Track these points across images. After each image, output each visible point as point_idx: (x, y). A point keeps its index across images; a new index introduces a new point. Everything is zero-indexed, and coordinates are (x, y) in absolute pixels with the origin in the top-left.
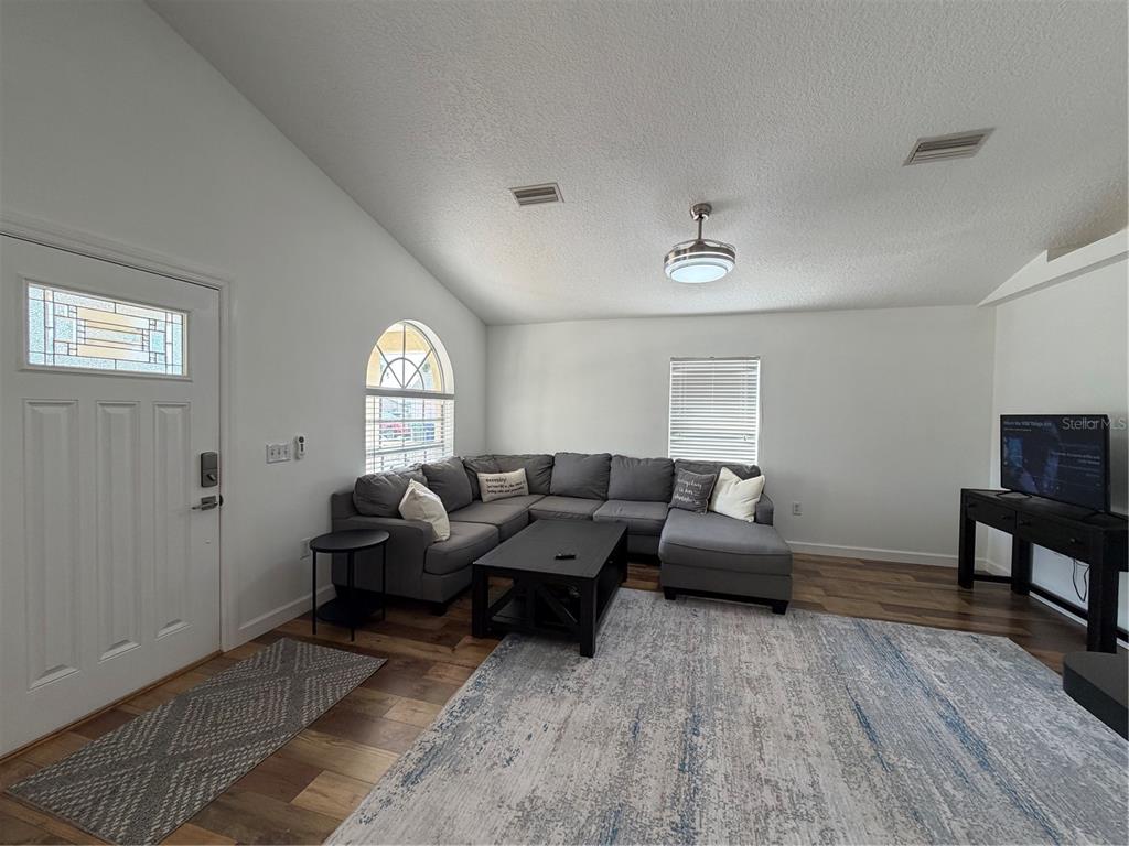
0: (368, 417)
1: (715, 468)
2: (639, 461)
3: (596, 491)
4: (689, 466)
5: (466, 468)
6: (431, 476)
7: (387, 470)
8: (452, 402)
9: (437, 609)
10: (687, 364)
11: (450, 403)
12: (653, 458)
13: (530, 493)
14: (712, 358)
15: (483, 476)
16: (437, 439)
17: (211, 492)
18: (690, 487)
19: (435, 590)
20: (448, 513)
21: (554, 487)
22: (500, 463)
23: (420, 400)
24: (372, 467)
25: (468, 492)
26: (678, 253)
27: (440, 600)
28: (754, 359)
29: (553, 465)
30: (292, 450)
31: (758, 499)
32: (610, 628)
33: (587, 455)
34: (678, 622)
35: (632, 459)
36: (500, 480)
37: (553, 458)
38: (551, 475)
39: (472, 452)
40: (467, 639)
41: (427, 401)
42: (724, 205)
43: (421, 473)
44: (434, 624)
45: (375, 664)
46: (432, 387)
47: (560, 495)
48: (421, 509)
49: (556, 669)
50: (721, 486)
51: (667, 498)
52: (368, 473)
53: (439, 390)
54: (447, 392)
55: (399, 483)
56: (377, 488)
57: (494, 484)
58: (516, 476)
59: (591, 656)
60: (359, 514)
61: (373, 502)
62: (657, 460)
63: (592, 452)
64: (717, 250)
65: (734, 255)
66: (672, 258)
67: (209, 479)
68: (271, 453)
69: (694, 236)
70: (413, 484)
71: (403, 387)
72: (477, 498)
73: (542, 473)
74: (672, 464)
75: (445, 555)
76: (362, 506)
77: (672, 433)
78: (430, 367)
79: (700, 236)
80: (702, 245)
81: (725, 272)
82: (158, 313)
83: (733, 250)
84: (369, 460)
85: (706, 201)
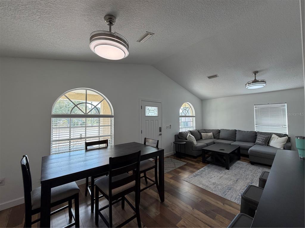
0: (180, 121)
1: (270, 134)
2: (245, 132)
3: (232, 139)
4: (261, 133)
5: (198, 132)
6: (191, 132)
7: (184, 131)
8: (195, 118)
9: (195, 157)
10: (260, 106)
11: (194, 118)
12: (250, 131)
13: (214, 138)
14: (268, 104)
15: (202, 134)
16: (192, 125)
17: (160, 133)
18: (261, 139)
19: (195, 154)
20: (196, 140)
21: (220, 137)
22: (206, 131)
23: (188, 118)
25: (199, 137)
26: (249, 84)
27: (195, 155)
28: (285, 103)
29: (220, 132)
30: (169, 127)
31: (285, 143)
32: (234, 167)
33: (229, 130)
34: (253, 168)
35: (243, 131)
36: (206, 135)
37: (220, 130)
38: (219, 134)
39: (200, 128)
40: (202, 163)
41: (186, 118)
42: (261, 71)
43: (190, 132)
44: (195, 160)
45: (185, 163)
46: (190, 115)
47: (222, 139)
48: (191, 138)
49: (221, 170)
50: (272, 139)
51: (254, 142)
52: (180, 131)
53: (192, 115)
54: (194, 116)
55: (186, 134)
56: (183, 134)
57: (205, 135)
58: (210, 134)
59: (228, 169)
60: (179, 139)
61: (182, 137)
62: (251, 132)
64: (260, 82)
65: (265, 82)
66: (247, 85)
67: (160, 131)
68: (167, 127)
69: (254, 79)
70: (189, 134)
71: (185, 115)
72: (201, 138)
73: (217, 134)
74: (256, 133)
75: (196, 147)
76: (180, 137)
77: (256, 124)
78: (190, 111)
79: (255, 79)
80: (255, 81)
81: (263, 86)
82: (155, 108)
83: (265, 81)
84: (180, 129)
85: (256, 70)
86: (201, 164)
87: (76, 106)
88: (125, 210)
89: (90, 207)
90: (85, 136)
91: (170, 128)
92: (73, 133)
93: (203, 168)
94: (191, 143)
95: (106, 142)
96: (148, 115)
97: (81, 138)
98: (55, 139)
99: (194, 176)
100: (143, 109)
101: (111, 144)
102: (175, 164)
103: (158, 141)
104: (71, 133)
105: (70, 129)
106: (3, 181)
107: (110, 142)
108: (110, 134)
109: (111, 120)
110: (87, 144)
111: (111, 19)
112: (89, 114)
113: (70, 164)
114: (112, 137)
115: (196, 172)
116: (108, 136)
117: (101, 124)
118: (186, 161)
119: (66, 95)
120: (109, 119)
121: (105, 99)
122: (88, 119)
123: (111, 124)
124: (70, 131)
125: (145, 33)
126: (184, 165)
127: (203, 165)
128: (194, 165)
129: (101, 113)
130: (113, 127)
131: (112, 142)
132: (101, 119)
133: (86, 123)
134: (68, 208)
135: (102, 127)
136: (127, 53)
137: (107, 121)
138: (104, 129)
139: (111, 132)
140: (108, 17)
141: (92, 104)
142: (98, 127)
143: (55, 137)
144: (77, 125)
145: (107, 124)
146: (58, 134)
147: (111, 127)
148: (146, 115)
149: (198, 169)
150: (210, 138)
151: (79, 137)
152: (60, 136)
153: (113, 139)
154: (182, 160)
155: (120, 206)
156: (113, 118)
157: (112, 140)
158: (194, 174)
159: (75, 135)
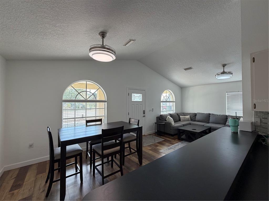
0: (161, 106)
2: (218, 115)
5: (177, 115)
6: (171, 115)
7: (164, 114)
9: (172, 135)
10: (231, 93)
11: (174, 103)
12: (222, 115)
13: (191, 120)
15: (181, 116)
16: (172, 109)
17: (144, 115)
19: (172, 132)
20: (174, 122)
21: (197, 119)
22: (184, 114)
23: (169, 103)
24: (162, 113)
25: (178, 119)
35: (216, 115)
36: (184, 117)
37: (196, 114)
38: (196, 117)
39: (179, 112)
43: (169, 115)
45: (163, 140)
47: (198, 121)
48: (169, 120)
51: (225, 124)
52: (161, 114)
53: (172, 101)
54: (174, 101)
55: (166, 116)
56: (163, 116)
58: (188, 117)
60: (160, 120)
63: (205, 113)
64: (227, 73)
65: (232, 74)
66: (217, 76)
67: (144, 113)
68: (150, 110)
69: (222, 71)
70: (168, 116)
71: (166, 101)
72: (180, 120)
73: (194, 117)
74: (227, 116)
75: (173, 127)
76: (161, 119)
77: (227, 109)
78: (171, 97)
79: (224, 71)
80: (224, 73)
81: (230, 77)
82: (140, 94)
83: (232, 72)
84: (161, 112)
85: (225, 63)
86: (176, 140)
87: (79, 93)
88: (113, 168)
89: (89, 166)
90: (85, 116)
91: (153, 111)
92: (77, 114)
93: (177, 144)
94: (170, 124)
95: (100, 120)
96: (134, 100)
97: (83, 118)
98: (65, 117)
99: (168, 149)
100: (130, 95)
101: (105, 122)
102: (155, 140)
103: (139, 120)
104: (76, 114)
105: (75, 111)
106: (32, 145)
107: (103, 121)
108: (104, 115)
109: (105, 104)
110: (87, 122)
111: (103, 35)
112: (88, 99)
113: (75, 133)
114: (105, 117)
115: (171, 146)
116: (103, 116)
117: (97, 107)
118: (164, 138)
119: (72, 85)
120: (103, 103)
121: (100, 88)
122: (87, 103)
123: (105, 107)
124: (75, 112)
125: (128, 40)
126: (162, 141)
127: (177, 141)
128: (170, 141)
129: (98, 99)
130: (106, 109)
131: (105, 121)
132: (98, 103)
133: (86, 106)
134: (75, 164)
135: (98, 110)
136: (114, 58)
137: (102, 105)
138: (100, 111)
139: (105, 113)
140: (101, 34)
141: (91, 92)
142: (95, 110)
143: (65, 116)
144: (78, 108)
145: (102, 107)
146: (67, 114)
147: (105, 110)
148: (132, 100)
149: (173, 144)
150: (187, 120)
151: (81, 116)
152: (68, 116)
153: (106, 118)
154: (161, 137)
155: (110, 166)
156: (106, 103)
157: (105, 120)
158: (169, 147)
159: (78, 115)
